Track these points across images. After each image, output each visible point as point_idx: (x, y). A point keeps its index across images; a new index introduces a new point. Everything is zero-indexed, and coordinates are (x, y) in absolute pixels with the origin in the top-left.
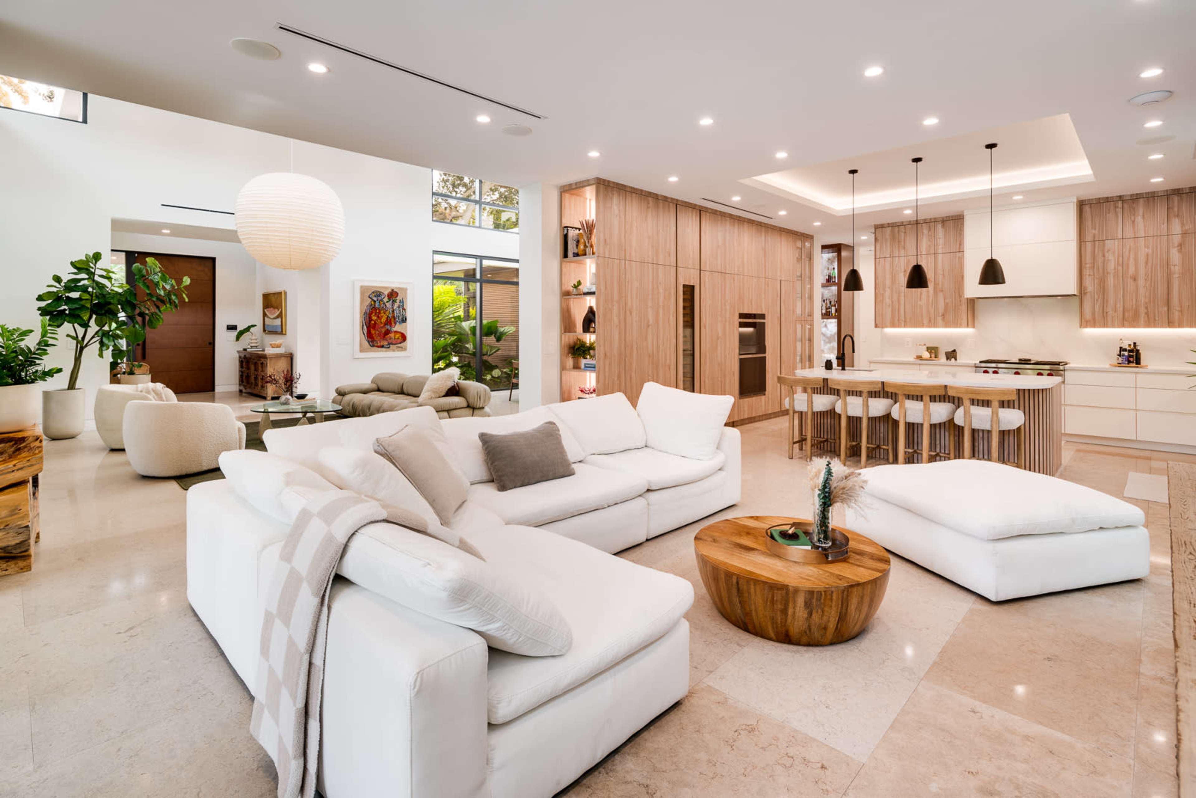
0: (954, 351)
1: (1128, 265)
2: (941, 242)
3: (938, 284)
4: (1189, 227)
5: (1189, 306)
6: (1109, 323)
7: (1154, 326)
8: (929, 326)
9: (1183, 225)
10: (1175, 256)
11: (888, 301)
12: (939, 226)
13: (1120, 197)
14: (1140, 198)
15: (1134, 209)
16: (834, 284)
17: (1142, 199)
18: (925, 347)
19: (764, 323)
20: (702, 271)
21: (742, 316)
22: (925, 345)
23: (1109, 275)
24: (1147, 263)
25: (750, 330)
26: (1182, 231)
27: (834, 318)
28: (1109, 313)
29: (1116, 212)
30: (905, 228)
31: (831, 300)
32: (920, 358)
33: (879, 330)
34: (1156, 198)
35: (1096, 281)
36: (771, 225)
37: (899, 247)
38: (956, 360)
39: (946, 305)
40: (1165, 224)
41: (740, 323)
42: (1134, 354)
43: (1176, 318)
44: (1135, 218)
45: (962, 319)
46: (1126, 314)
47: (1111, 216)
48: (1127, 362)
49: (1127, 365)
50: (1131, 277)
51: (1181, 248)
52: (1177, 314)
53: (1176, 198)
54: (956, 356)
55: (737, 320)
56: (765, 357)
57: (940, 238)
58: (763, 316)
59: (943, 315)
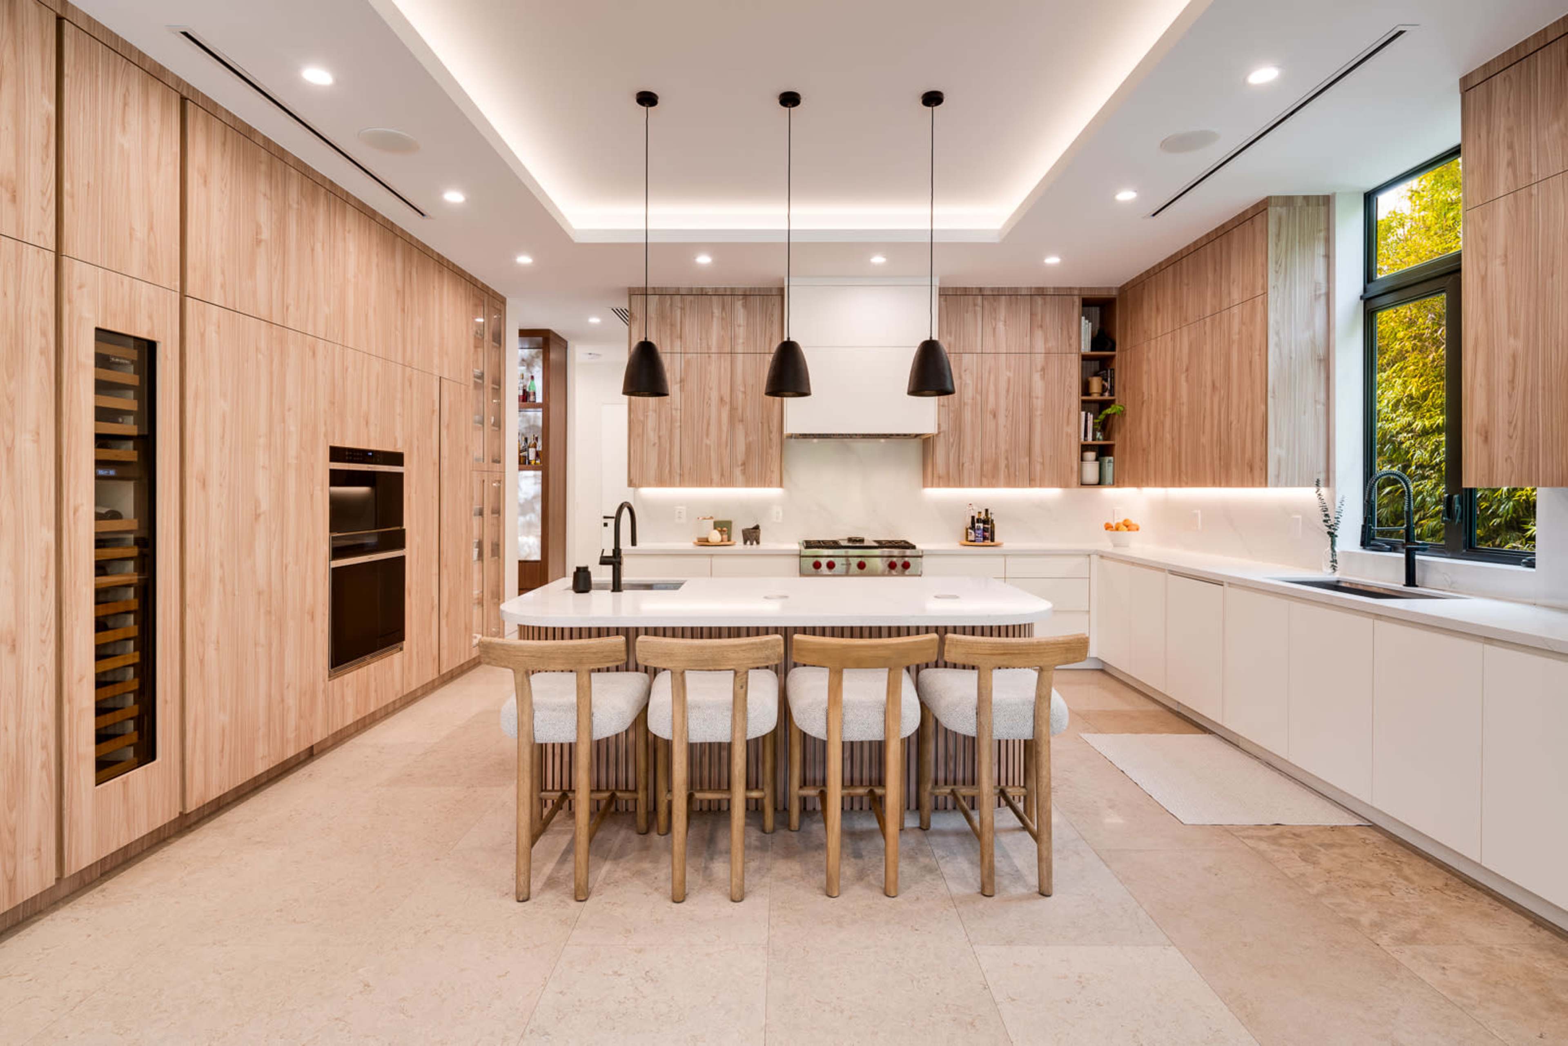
0: (757, 528)
1: (988, 391)
2: (741, 332)
3: (737, 409)
4: (1052, 344)
5: (1051, 456)
6: (966, 481)
7: (1015, 486)
8: (722, 485)
9: (1046, 341)
10: (1038, 384)
11: (652, 436)
12: (739, 304)
13: (981, 289)
14: (1002, 295)
15: (995, 310)
16: (535, 406)
17: (1004, 297)
18: (711, 522)
19: (401, 475)
20: (189, 301)
21: (337, 454)
22: (711, 518)
23: (966, 407)
24: (1008, 391)
25: (363, 490)
26: (1045, 348)
27: (535, 468)
28: (965, 465)
29: (975, 312)
30: (682, 301)
31: (528, 436)
32: (704, 542)
33: (632, 489)
34: (1019, 297)
35: (951, 415)
36: (418, 241)
37: (671, 335)
38: (758, 543)
39: (749, 447)
40: (1028, 338)
41: (333, 472)
42: (989, 526)
43: (1038, 473)
44: (996, 325)
45: (772, 472)
46: (985, 468)
47: (969, 317)
48: (982, 539)
49: (982, 544)
50: (991, 413)
51: (1044, 374)
52: (1038, 467)
53: (1039, 300)
54: (759, 539)
55: (324, 466)
56: (403, 558)
57: (739, 326)
58: (397, 458)
59: (744, 464)
